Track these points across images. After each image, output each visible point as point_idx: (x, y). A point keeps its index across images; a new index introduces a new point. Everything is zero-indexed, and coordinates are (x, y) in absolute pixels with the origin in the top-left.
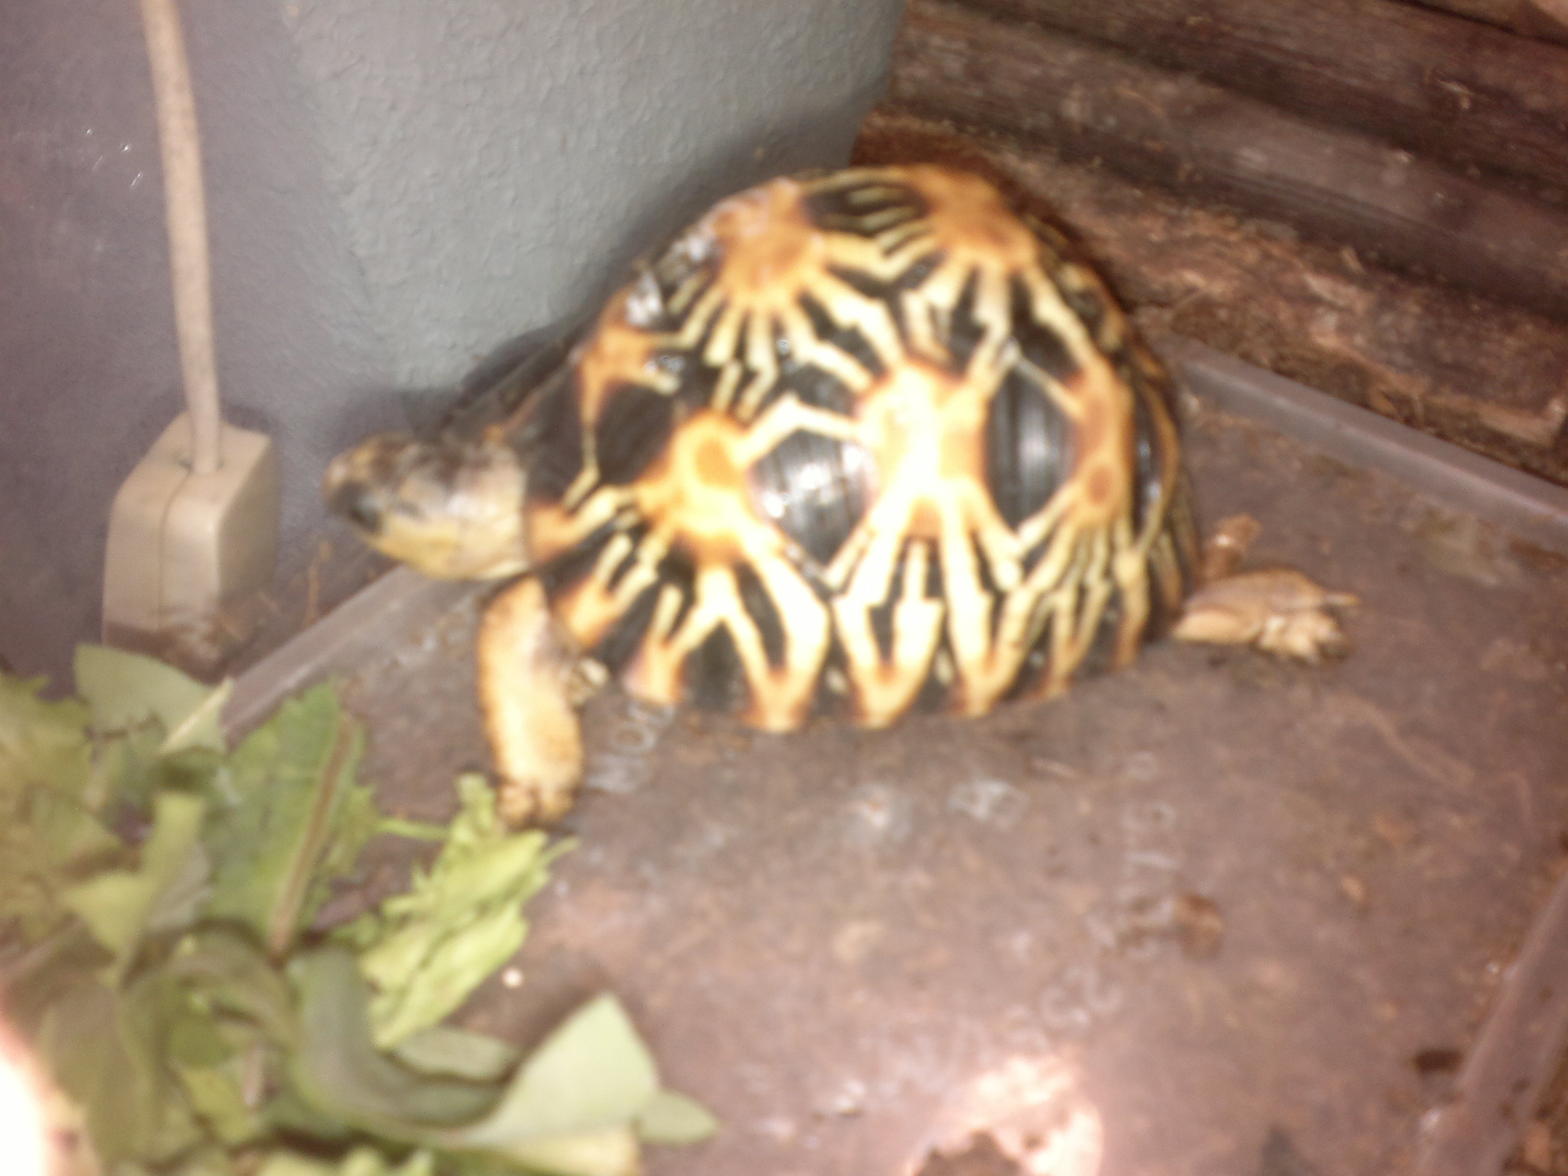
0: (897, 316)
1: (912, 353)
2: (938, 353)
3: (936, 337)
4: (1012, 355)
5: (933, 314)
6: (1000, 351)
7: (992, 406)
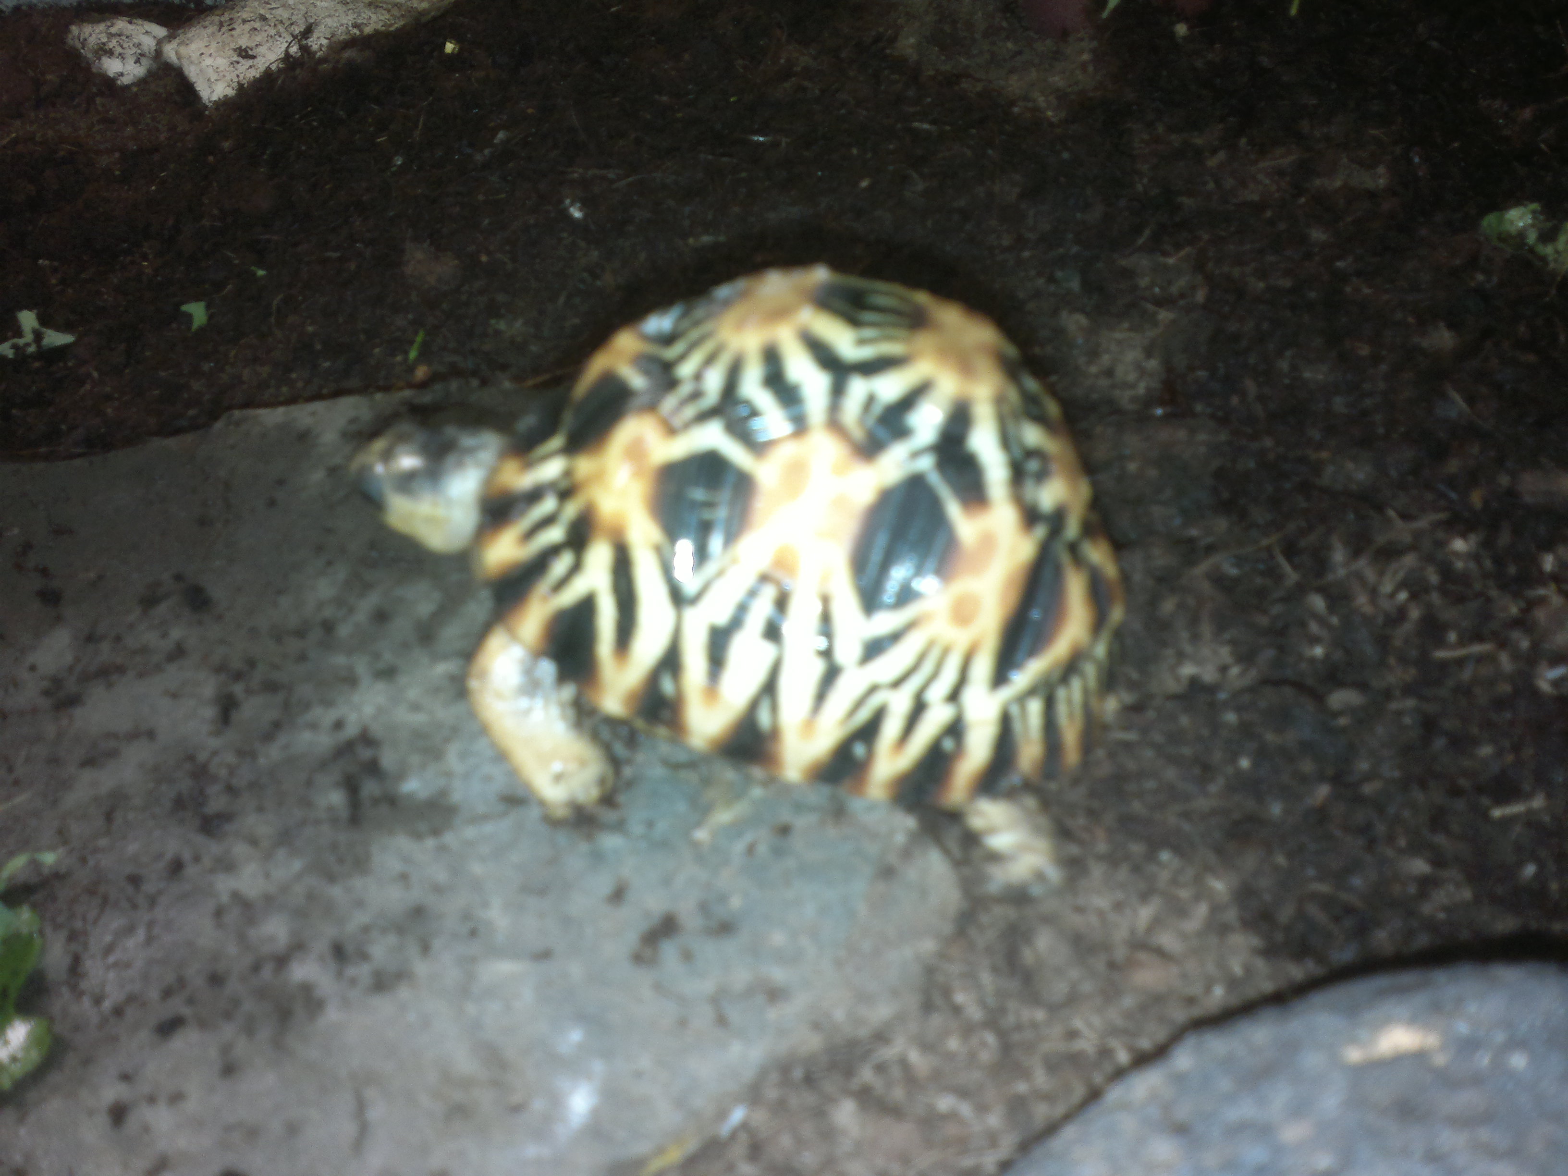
0: (838, 391)
1: (834, 423)
2: (858, 433)
3: (862, 420)
4: (926, 464)
5: (871, 400)
6: (916, 455)
7: (886, 497)
